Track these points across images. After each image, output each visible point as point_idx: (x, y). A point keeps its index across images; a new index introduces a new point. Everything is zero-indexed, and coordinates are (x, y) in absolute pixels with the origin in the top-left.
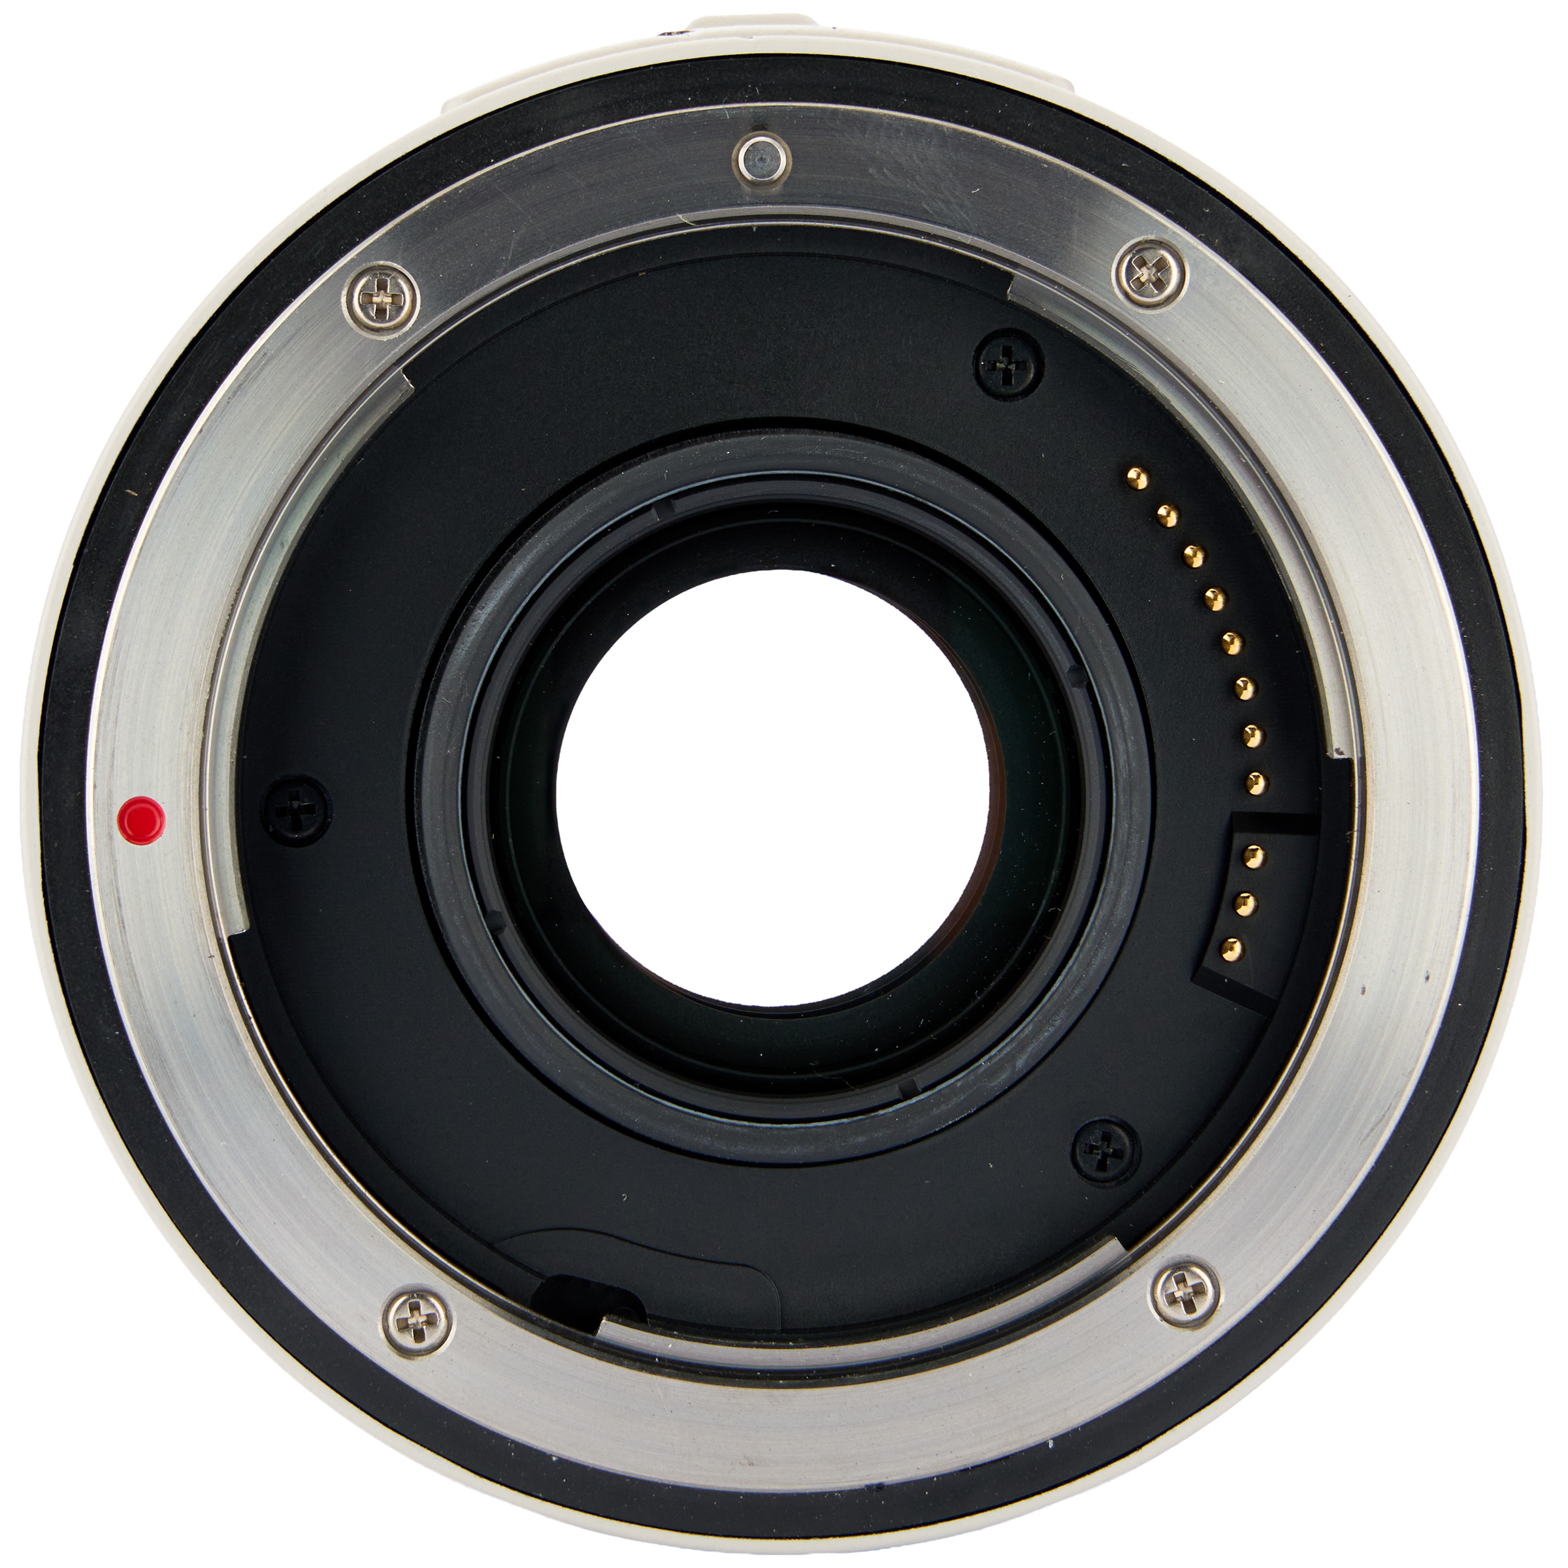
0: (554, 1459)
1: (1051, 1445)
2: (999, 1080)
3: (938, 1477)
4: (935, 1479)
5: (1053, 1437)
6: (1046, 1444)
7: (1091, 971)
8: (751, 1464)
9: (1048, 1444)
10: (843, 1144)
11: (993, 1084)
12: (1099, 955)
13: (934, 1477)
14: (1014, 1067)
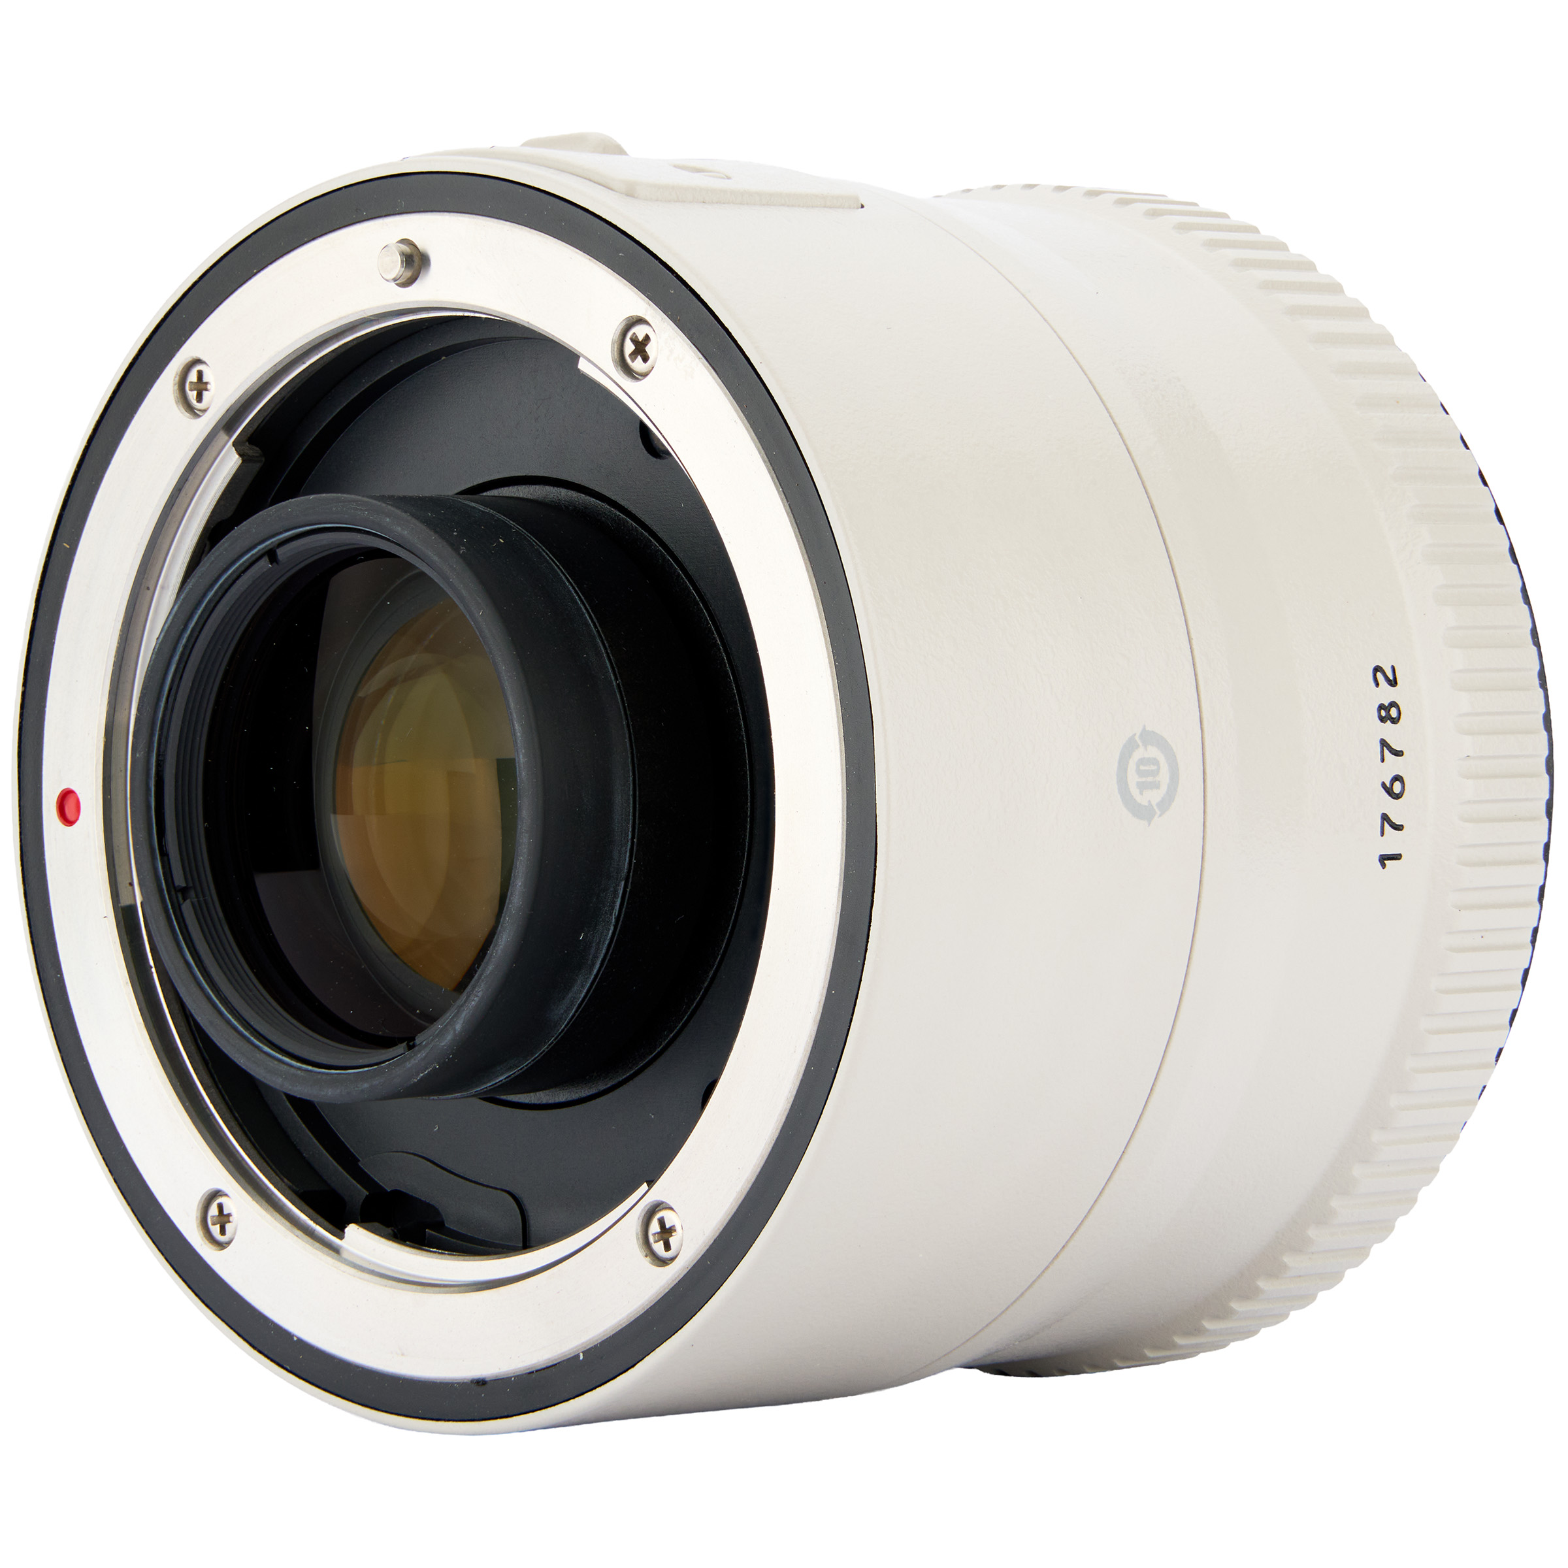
0: (295, 1339)
1: (581, 1358)
2: (446, 1041)
3: (515, 1377)
4: (513, 1379)
5: (583, 1350)
6: (578, 1356)
7: (499, 951)
8: (403, 1355)
9: (579, 1356)
10: (356, 1089)
11: (443, 1044)
12: (504, 937)
13: (511, 1377)
14: (455, 1030)
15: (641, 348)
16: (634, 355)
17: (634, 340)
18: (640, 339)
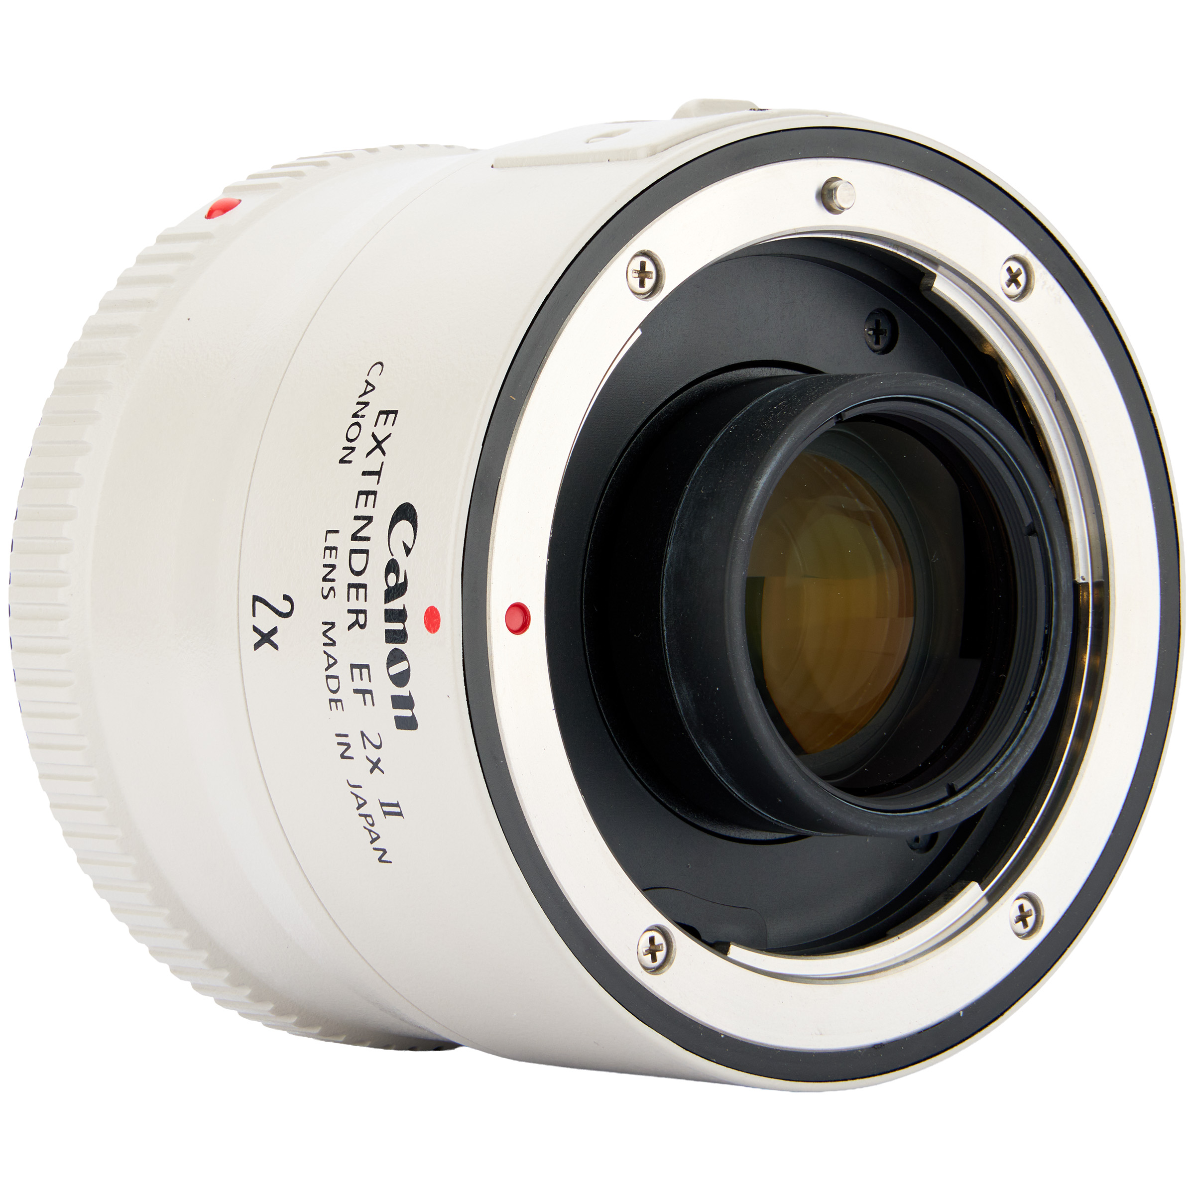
0: (722, 1036)
1: (962, 1014)
5: (963, 1008)
6: (959, 1013)
8: (821, 1034)
15: (1013, 279)
16: (1018, 274)
17: (1018, 284)
18: (1013, 284)
